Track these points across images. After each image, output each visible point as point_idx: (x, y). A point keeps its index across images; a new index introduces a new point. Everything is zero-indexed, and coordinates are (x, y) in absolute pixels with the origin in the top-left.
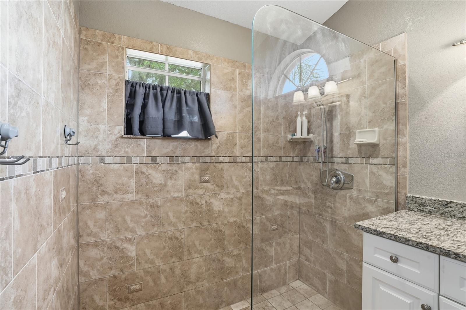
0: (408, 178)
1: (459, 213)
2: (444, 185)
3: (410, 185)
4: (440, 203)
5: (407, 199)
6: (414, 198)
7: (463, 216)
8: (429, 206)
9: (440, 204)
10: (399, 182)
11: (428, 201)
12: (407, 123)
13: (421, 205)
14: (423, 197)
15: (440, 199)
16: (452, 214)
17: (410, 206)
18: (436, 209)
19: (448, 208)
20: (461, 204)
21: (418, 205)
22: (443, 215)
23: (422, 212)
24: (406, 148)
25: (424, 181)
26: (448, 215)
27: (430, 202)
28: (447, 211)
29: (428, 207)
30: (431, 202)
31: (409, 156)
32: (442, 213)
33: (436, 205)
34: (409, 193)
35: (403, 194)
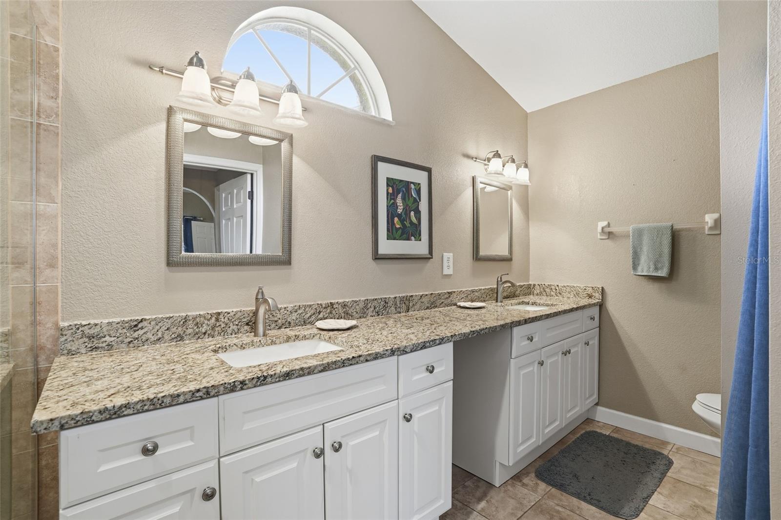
0: (60, 290)
1: (153, 335)
2: (128, 293)
3: (64, 304)
4: (127, 325)
5: (64, 333)
6: (78, 327)
7: (158, 337)
8: (109, 335)
9: (126, 327)
10: (38, 301)
11: (107, 327)
12: (60, 175)
13: (93, 337)
14: (97, 322)
15: (126, 319)
16: (144, 338)
17: (71, 346)
18: (120, 338)
19: (138, 330)
20: (155, 319)
21: (87, 340)
22: (131, 345)
23: (96, 351)
24: (57, 228)
25: (94, 291)
26: (138, 342)
27: (109, 328)
28: (137, 336)
29: (107, 338)
30: (112, 328)
31: (62, 244)
32: (130, 343)
33: (120, 331)
34: (63, 320)
35: (49, 325)
